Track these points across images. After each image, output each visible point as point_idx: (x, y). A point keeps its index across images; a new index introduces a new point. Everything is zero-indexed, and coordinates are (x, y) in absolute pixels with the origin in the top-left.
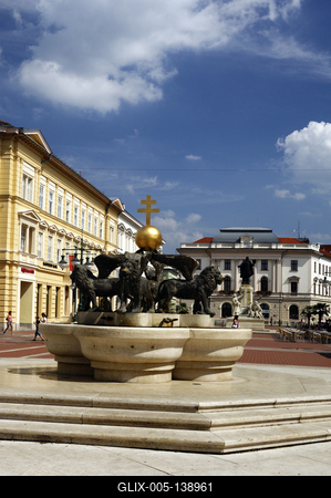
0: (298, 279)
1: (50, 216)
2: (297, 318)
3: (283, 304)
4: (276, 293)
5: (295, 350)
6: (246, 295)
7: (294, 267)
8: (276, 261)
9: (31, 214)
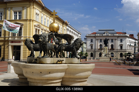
0: (122, 45)
1: (45, 26)
2: (122, 57)
3: (118, 53)
4: (116, 49)
5: (120, 68)
6: (106, 50)
7: (121, 41)
8: (116, 39)
9: (38, 25)
